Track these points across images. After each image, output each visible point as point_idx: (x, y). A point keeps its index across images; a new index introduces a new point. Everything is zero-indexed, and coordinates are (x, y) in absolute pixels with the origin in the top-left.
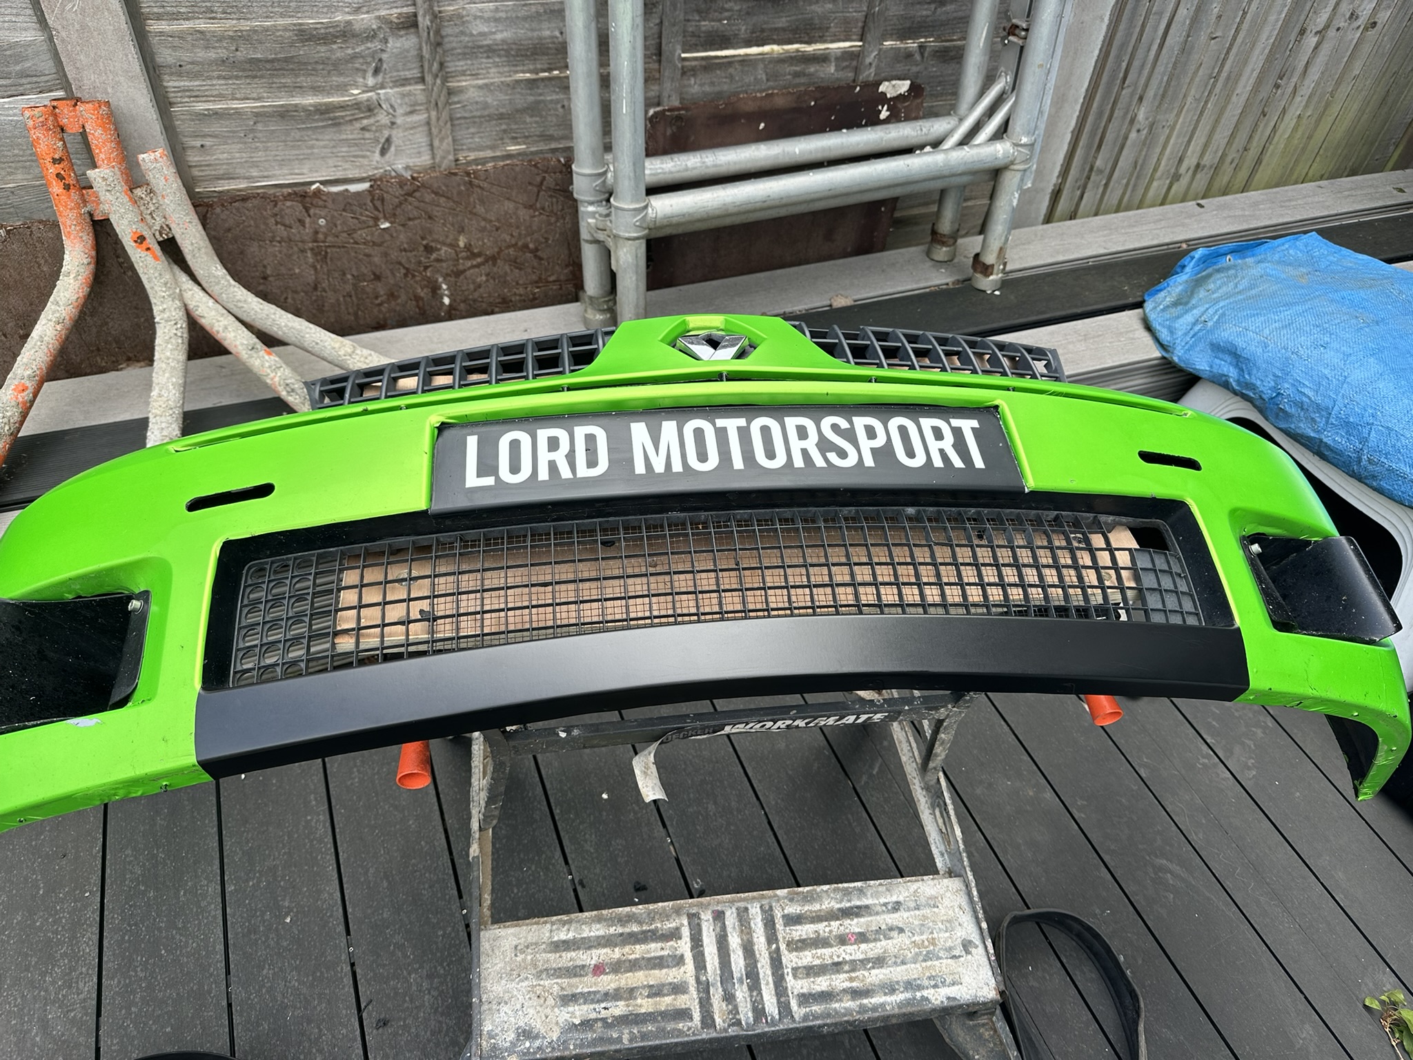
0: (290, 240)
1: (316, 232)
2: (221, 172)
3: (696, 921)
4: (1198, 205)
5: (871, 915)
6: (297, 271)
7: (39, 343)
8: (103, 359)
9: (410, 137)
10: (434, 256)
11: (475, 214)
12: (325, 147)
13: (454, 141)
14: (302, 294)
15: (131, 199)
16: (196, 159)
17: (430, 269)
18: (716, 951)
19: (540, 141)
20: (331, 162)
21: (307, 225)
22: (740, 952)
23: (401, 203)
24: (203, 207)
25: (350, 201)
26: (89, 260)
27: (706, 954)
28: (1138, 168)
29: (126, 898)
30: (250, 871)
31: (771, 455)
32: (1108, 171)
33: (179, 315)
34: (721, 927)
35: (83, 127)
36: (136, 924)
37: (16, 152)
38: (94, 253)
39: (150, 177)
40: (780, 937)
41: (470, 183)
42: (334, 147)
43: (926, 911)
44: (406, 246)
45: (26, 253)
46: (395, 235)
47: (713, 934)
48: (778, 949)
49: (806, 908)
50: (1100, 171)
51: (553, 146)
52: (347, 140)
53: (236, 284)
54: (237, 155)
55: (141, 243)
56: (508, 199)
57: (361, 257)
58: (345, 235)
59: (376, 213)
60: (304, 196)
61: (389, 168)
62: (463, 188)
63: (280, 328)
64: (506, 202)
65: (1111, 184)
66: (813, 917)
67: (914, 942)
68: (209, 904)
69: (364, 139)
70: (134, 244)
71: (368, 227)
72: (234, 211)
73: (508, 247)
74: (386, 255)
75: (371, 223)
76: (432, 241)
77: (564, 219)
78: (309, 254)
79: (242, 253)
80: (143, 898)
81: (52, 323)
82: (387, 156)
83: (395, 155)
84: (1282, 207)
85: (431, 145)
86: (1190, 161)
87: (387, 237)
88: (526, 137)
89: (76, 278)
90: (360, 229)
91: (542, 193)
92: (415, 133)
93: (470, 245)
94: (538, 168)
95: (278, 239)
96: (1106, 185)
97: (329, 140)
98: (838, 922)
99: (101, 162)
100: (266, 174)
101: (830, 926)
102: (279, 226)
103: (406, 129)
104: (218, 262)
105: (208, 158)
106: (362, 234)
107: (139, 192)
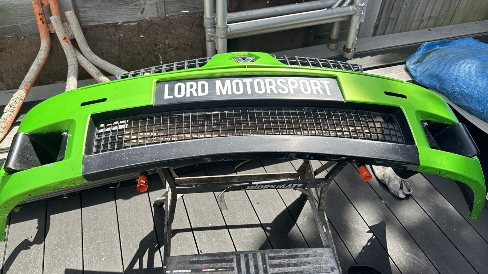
0: (111, 41)
1: (120, 38)
2: (90, 19)
3: (239, 257)
4: (429, 30)
5: (299, 258)
6: (113, 51)
7: (32, 71)
8: (50, 79)
9: (151, 8)
10: (158, 47)
11: (171, 33)
12: (123, 11)
13: (165, 9)
14: (115, 59)
15: (62, 26)
16: (82, 15)
17: (156, 51)
18: (245, 267)
19: (193, 9)
20: (125, 16)
21: (117, 36)
22: (253, 268)
23: (147, 29)
24: (85, 30)
25: (131, 28)
26: (48, 46)
27: (242, 267)
28: (407, 17)
29: (51, 250)
30: (91, 244)
31: (260, 90)
32: (396, 19)
33: (75, 63)
34: (247, 259)
35: (49, 4)
36: (54, 259)
37: (27, 13)
38: (50, 44)
39: (69, 19)
40: (267, 263)
41: (170, 22)
42: (126, 11)
43: (319, 258)
44: (148, 43)
45: (29, 44)
46: (145, 40)
47: (244, 261)
48: (266, 267)
49: (276, 255)
50: (393, 19)
51: (198, 11)
52: (130, 9)
53: (94, 54)
54: (95, 14)
55: (65, 40)
56: (182, 28)
57: (134, 47)
58: (129, 39)
59: (139, 32)
60: (116, 26)
61: (143, 18)
62: (167, 24)
63: (107, 68)
64: (182, 29)
65: (397, 24)
66: (279, 258)
67: (314, 267)
68: (78, 253)
69: (136, 8)
70: (63, 40)
71: (136, 37)
72: (94, 31)
73: (182, 44)
74: (142, 46)
75: (137, 36)
76: (157, 42)
77: (201, 35)
78: (117, 46)
79: (96, 45)
80: (57, 251)
81: (36, 65)
82: (143, 14)
83: (146, 14)
84: (461, 30)
85: (157, 11)
86: (427, 15)
87: (143, 41)
88: (189, 8)
89: (44, 51)
90: (134, 37)
91: (193, 26)
92: (152, 7)
93: (170, 43)
94: (192, 17)
95: (107, 40)
96: (395, 24)
97: (124, 9)
98: (287, 260)
99: (54, 15)
100: (104, 20)
101: (284, 261)
102: (108, 36)
103: (149, 5)
104: (88, 46)
105: (86, 15)
106: (135, 39)
107: (65, 24)
